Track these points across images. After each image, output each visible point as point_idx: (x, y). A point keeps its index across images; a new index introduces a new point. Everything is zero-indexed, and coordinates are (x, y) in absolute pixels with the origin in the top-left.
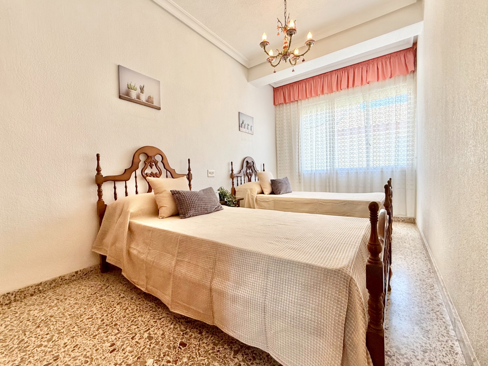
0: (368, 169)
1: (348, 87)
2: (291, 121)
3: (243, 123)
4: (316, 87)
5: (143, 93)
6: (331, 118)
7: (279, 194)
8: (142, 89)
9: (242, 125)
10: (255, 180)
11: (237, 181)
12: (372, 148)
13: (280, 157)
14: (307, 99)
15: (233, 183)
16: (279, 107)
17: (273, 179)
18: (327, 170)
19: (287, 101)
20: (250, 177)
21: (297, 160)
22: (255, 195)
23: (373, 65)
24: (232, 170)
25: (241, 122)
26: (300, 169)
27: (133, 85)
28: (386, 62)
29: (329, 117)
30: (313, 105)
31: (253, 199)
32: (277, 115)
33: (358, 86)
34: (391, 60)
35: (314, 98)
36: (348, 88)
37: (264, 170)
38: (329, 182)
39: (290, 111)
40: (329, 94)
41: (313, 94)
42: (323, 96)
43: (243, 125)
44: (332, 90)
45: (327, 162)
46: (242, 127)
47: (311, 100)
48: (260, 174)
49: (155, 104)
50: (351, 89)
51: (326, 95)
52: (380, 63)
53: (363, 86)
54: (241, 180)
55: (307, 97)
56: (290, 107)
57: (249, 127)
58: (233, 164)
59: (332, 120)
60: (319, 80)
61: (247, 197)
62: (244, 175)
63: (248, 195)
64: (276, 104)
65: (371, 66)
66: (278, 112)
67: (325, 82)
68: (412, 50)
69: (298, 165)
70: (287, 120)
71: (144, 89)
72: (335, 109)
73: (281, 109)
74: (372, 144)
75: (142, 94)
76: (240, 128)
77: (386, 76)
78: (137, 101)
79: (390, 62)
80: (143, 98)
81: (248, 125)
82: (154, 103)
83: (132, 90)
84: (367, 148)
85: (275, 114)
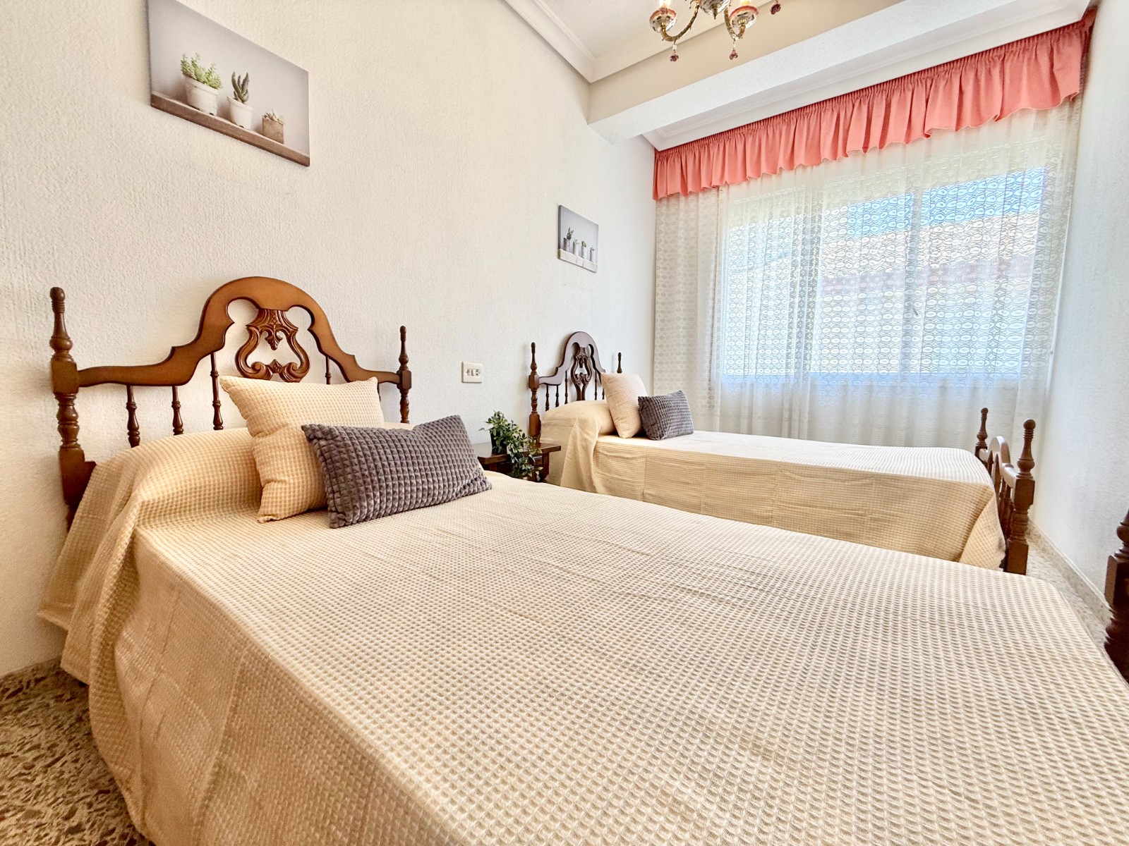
0: (904, 379)
1: (865, 148)
2: (697, 243)
3: (569, 238)
4: (772, 150)
5: (243, 101)
6: (808, 237)
7: (661, 437)
8: (240, 89)
9: (565, 243)
10: (596, 394)
11: (547, 396)
12: (922, 322)
13: (662, 338)
14: (745, 184)
15: (534, 400)
16: (668, 206)
17: (645, 394)
18: (787, 376)
19: (690, 189)
20: (581, 388)
21: (708, 347)
22: (594, 439)
23: (949, 81)
24: (534, 367)
25: (564, 235)
26: (714, 371)
27: (204, 65)
28: (989, 72)
29: (804, 233)
30: (760, 201)
31: (586, 449)
32: (662, 227)
33: (897, 144)
34: (1008, 65)
35: (766, 180)
36: (865, 152)
37: (619, 371)
38: (791, 410)
39: (697, 215)
40: (809, 169)
41: (764, 169)
42: (792, 173)
43: (570, 243)
44: (820, 158)
45: (788, 354)
46: (565, 249)
47: (756, 185)
48: (610, 380)
49: (290, 143)
50: (872, 155)
51: (800, 171)
52: (971, 75)
53: (909, 147)
54: (557, 395)
55: (745, 178)
56: (697, 205)
57: (586, 250)
58: (536, 349)
59: (812, 243)
60: (784, 128)
61: (570, 442)
62: (566, 380)
63: (575, 438)
64: (661, 195)
65: (942, 84)
66: (663, 218)
67: (801, 134)
68: (1078, 31)
69: (708, 360)
70: (686, 239)
71: (250, 87)
72: (823, 210)
73: (673, 209)
74: (923, 310)
75: (239, 103)
76: (561, 250)
77: (984, 113)
78: (222, 124)
79: (1002, 72)
80: (246, 117)
81: (583, 245)
82: (286, 138)
83: (199, 84)
84: (907, 321)
85: (656, 225)
